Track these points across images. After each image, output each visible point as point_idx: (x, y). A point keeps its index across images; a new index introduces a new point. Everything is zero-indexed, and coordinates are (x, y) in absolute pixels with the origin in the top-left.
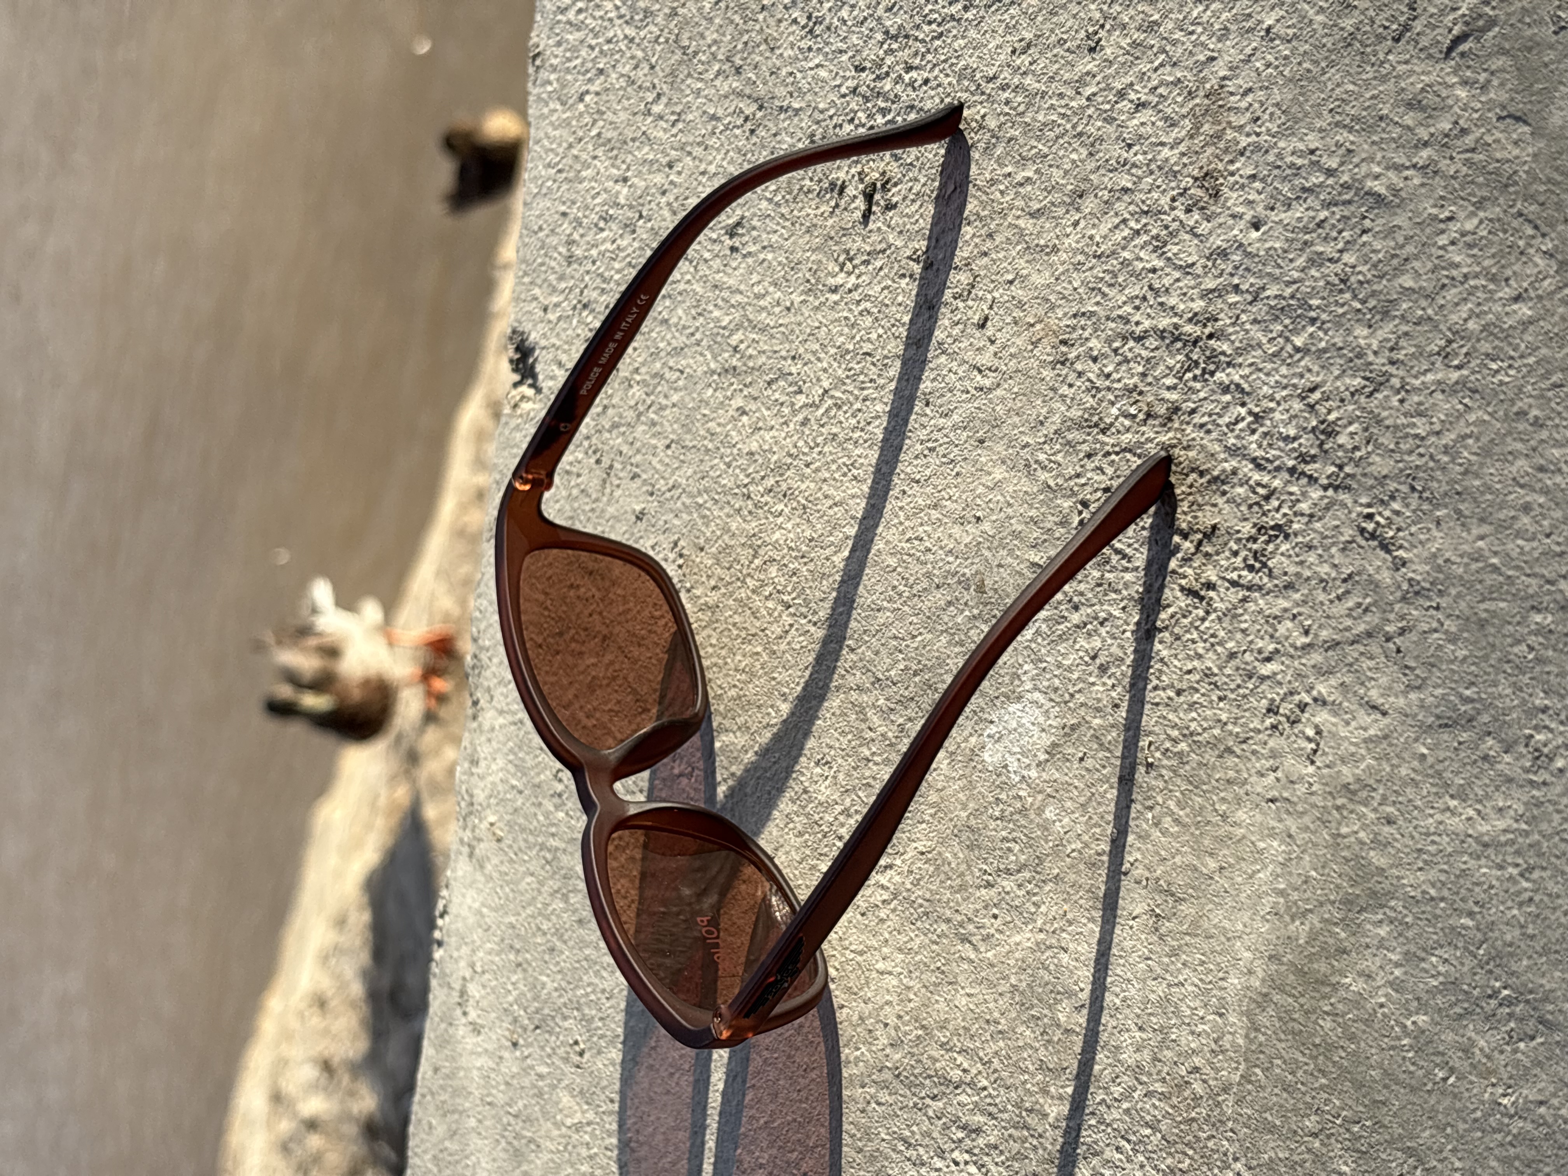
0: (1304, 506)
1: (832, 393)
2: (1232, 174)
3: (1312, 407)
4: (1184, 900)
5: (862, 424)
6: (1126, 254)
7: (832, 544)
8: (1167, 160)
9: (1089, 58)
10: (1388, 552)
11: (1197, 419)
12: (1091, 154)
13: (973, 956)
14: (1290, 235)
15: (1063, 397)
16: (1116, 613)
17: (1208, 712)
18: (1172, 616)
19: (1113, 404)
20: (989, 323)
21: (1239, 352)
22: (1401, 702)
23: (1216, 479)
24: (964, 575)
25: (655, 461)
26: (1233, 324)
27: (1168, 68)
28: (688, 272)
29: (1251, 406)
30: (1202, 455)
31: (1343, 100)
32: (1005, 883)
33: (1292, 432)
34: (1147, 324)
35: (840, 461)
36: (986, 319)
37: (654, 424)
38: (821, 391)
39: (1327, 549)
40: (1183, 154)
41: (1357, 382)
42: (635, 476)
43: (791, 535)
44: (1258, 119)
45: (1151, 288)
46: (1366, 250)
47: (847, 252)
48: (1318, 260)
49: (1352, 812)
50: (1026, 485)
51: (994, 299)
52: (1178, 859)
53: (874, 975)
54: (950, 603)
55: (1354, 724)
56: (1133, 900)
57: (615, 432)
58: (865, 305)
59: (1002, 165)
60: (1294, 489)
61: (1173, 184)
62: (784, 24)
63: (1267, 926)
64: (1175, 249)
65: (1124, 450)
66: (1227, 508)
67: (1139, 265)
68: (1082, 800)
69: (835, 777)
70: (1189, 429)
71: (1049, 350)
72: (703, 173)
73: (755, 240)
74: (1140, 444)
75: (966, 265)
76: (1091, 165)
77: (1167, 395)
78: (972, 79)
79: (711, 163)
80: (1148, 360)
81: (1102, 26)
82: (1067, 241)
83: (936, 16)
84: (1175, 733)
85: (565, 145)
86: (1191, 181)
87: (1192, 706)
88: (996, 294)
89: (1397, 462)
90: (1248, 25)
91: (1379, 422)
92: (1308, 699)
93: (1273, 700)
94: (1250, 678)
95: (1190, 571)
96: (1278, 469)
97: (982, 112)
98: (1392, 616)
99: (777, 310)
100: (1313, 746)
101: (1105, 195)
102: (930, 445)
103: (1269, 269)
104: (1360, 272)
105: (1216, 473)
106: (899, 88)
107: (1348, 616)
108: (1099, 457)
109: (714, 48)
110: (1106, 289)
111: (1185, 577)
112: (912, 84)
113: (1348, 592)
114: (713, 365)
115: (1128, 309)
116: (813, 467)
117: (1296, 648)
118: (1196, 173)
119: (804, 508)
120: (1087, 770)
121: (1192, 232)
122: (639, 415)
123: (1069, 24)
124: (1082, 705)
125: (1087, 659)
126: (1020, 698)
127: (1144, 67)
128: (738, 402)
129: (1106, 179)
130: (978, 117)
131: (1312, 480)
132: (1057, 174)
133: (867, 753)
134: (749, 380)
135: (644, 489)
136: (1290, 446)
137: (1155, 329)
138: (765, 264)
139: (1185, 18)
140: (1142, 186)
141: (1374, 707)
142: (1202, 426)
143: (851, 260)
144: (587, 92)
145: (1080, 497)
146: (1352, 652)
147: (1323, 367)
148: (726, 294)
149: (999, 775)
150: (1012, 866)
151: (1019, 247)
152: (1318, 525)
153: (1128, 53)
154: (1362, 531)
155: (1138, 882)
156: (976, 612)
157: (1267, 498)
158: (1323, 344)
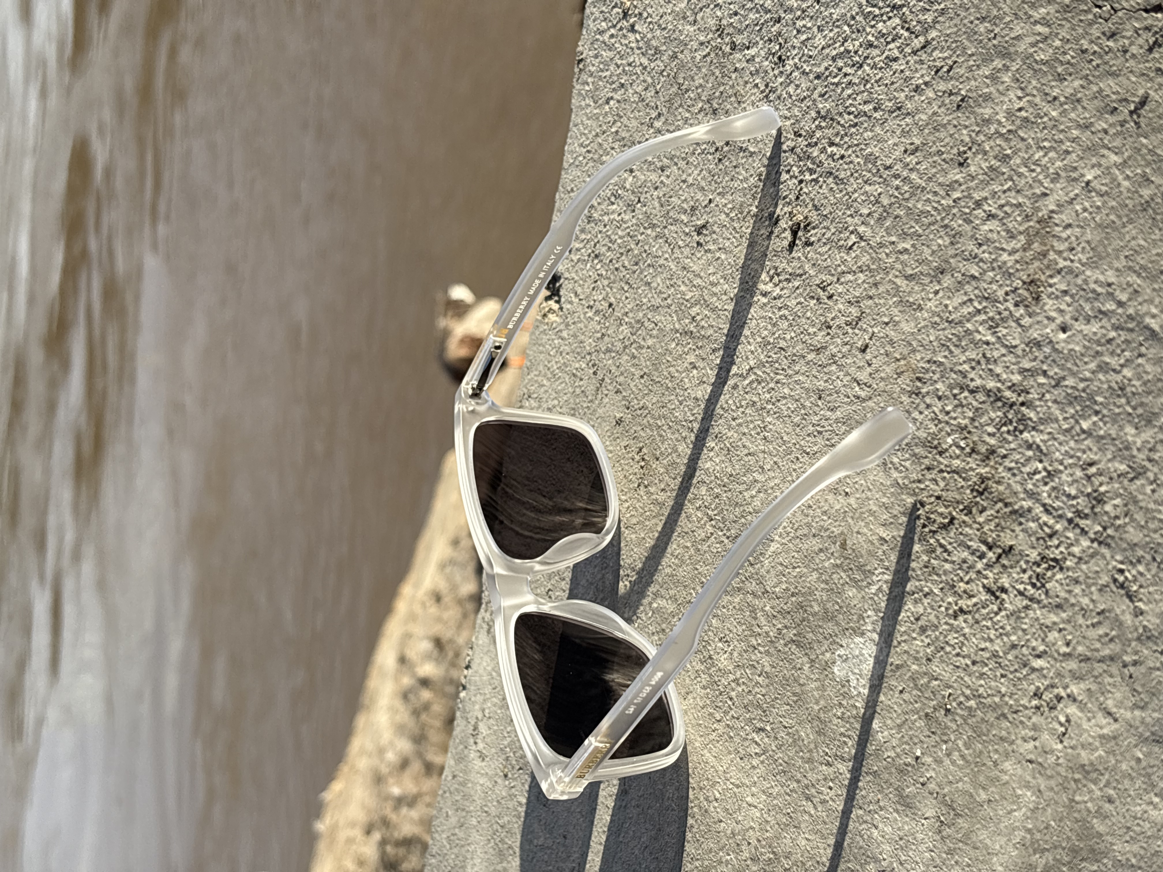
0: (1076, 550)
1: (755, 370)
2: (1051, 286)
3: (1089, 478)
4: (961, 815)
5: (773, 400)
6: (969, 326)
7: (745, 483)
8: (1005, 263)
9: (957, 170)
10: (1132, 601)
11: (1007, 463)
12: (952, 243)
13: (812, 812)
14: (1087, 343)
15: (915, 420)
16: (936, 591)
17: (993, 684)
18: (975, 605)
19: (949, 435)
20: (868, 350)
21: (1042, 421)
22: (1128, 715)
23: (1014, 512)
24: (833, 532)
25: (632, 385)
26: (1040, 399)
27: (1013, 194)
28: (666, 252)
29: (1046, 464)
30: (1007, 491)
31: (1136, 251)
32: (840, 766)
33: (1073, 492)
34: (978, 382)
35: (757, 423)
36: (867, 346)
37: (634, 357)
38: (748, 367)
39: (1089, 586)
40: (1017, 262)
41: (1123, 467)
42: (618, 392)
43: (718, 468)
44: (1073, 249)
45: (984, 355)
46: (1141, 369)
47: (776, 268)
48: (1104, 368)
49: (1085, 786)
50: (881, 478)
51: (873, 333)
52: (960, 785)
53: (745, 805)
54: (821, 550)
55: (1093, 721)
56: (926, 805)
57: (608, 354)
58: (784, 312)
59: (889, 234)
60: (1070, 535)
61: (1008, 282)
62: (749, 86)
63: (1016, 852)
64: (1005, 331)
65: (954, 472)
66: (1021, 536)
67: (978, 337)
68: (898, 721)
69: (731, 654)
70: (1001, 469)
71: (908, 381)
72: (684, 181)
73: (715, 241)
74: (966, 471)
75: (858, 302)
76: (951, 252)
77: (987, 439)
78: (874, 164)
79: (690, 175)
80: (977, 409)
81: (970, 149)
82: (929, 304)
83: (854, 109)
84: (968, 692)
85: (594, 133)
86: (1021, 283)
87: (982, 675)
88: (876, 330)
89: (1145, 536)
90: (1074, 175)
91: (1136, 502)
92: (1063, 694)
93: (1038, 688)
94: (1025, 666)
95: (991, 575)
96: (1060, 516)
97: (879, 190)
98: (1129, 650)
99: (724, 297)
100: (1063, 729)
101: (959, 277)
102: (819, 429)
103: (1069, 365)
104: (1134, 386)
105: (1016, 507)
106: (823, 157)
107: (1099, 640)
108: (935, 472)
109: (700, 90)
110: (953, 348)
111: (987, 578)
112: (832, 155)
113: (1099, 623)
114: (677, 326)
115: (966, 367)
116: (737, 421)
117: (1059, 654)
118: (1024, 278)
119: (728, 450)
120: (904, 700)
121: (1017, 321)
122: (625, 347)
123: (947, 140)
124: (906, 652)
125: (912, 619)
126: (862, 634)
127: (997, 188)
128: (691, 358)
129: (961, 265)
130: (875, 193)
131: (1084, 532)
132: (927, 251)
133: (755, 643)
134: (700, 344)
135: (624, 403)
136: (1071, 502)
137: (984, 387)
138: (719, 262)
139: (1029, 158)
140: (985, 278)
141: (1109, 714)
142: (1010, 469)
143: (778, 275)
144: (612, 98)
145: (920, 498)
146: (1099, 668)
147: (1100, 449)
148: (691, 276)
149: (843, 686)
150: (845, 755)
151: (895, 299)
152: (1084, 567)
153: (986, 174)
154: (1115, 580)
155: (931, 793)
156: (838, 562)
157: (1051, 536)
158: (1102, 433)
